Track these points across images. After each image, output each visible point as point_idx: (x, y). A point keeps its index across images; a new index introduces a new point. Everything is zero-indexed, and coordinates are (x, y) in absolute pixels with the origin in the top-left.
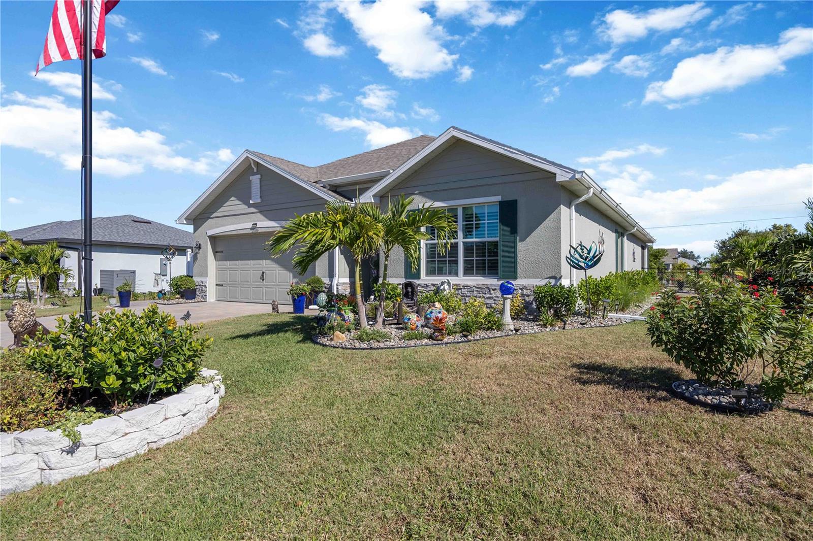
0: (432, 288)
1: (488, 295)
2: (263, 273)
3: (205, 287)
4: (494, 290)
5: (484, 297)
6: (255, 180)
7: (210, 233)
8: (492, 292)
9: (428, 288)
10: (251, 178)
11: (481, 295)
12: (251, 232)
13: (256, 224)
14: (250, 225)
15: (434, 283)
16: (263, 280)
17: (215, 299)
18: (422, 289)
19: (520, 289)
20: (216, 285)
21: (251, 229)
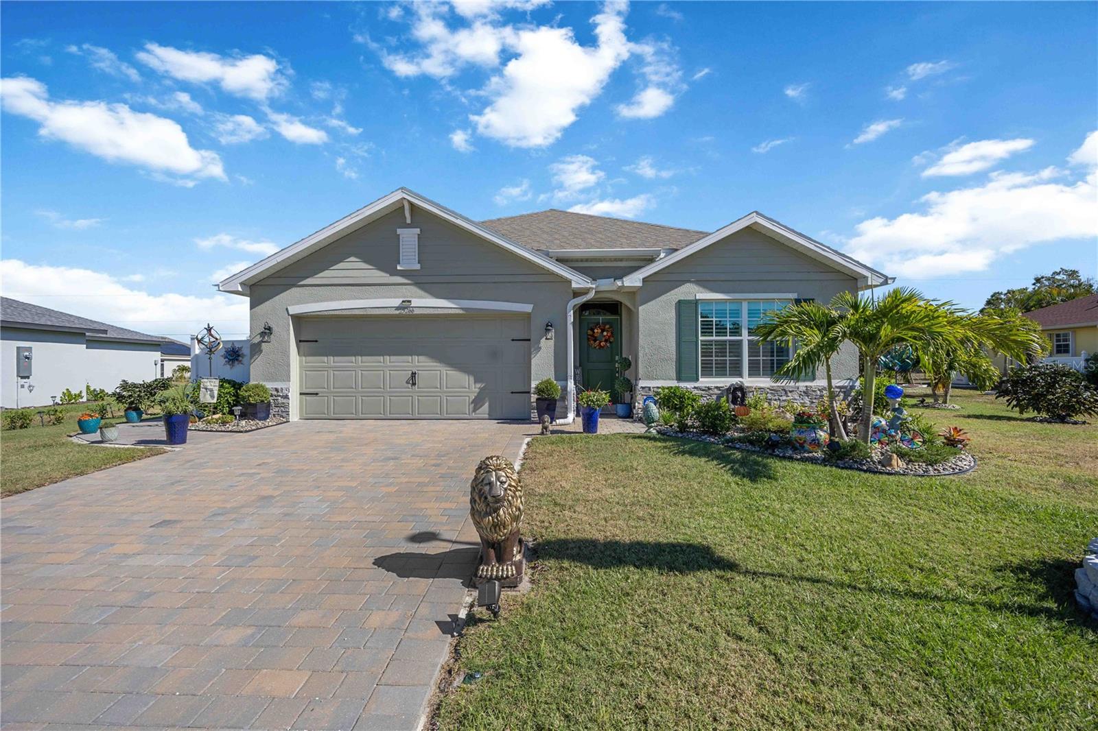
0: (716, 391)
1: (784, 398)
2: (414, 374)
3: (286, 397)
4: (790, 392)
5: (779, 400)
6: (409, 237)
7: (295, 310)
8: (789, 394)
9: (711, 392)
10: (399, 231)
11: (777, 397)
12: (397, 312)
13: (410, 301)
14: (397, 302)
15: (719, 385)
16: (414, 384)
17: (298, 417)
18: (703, 392)
19: (819, 390)
20: (301, 394)
21: (397, 308)
